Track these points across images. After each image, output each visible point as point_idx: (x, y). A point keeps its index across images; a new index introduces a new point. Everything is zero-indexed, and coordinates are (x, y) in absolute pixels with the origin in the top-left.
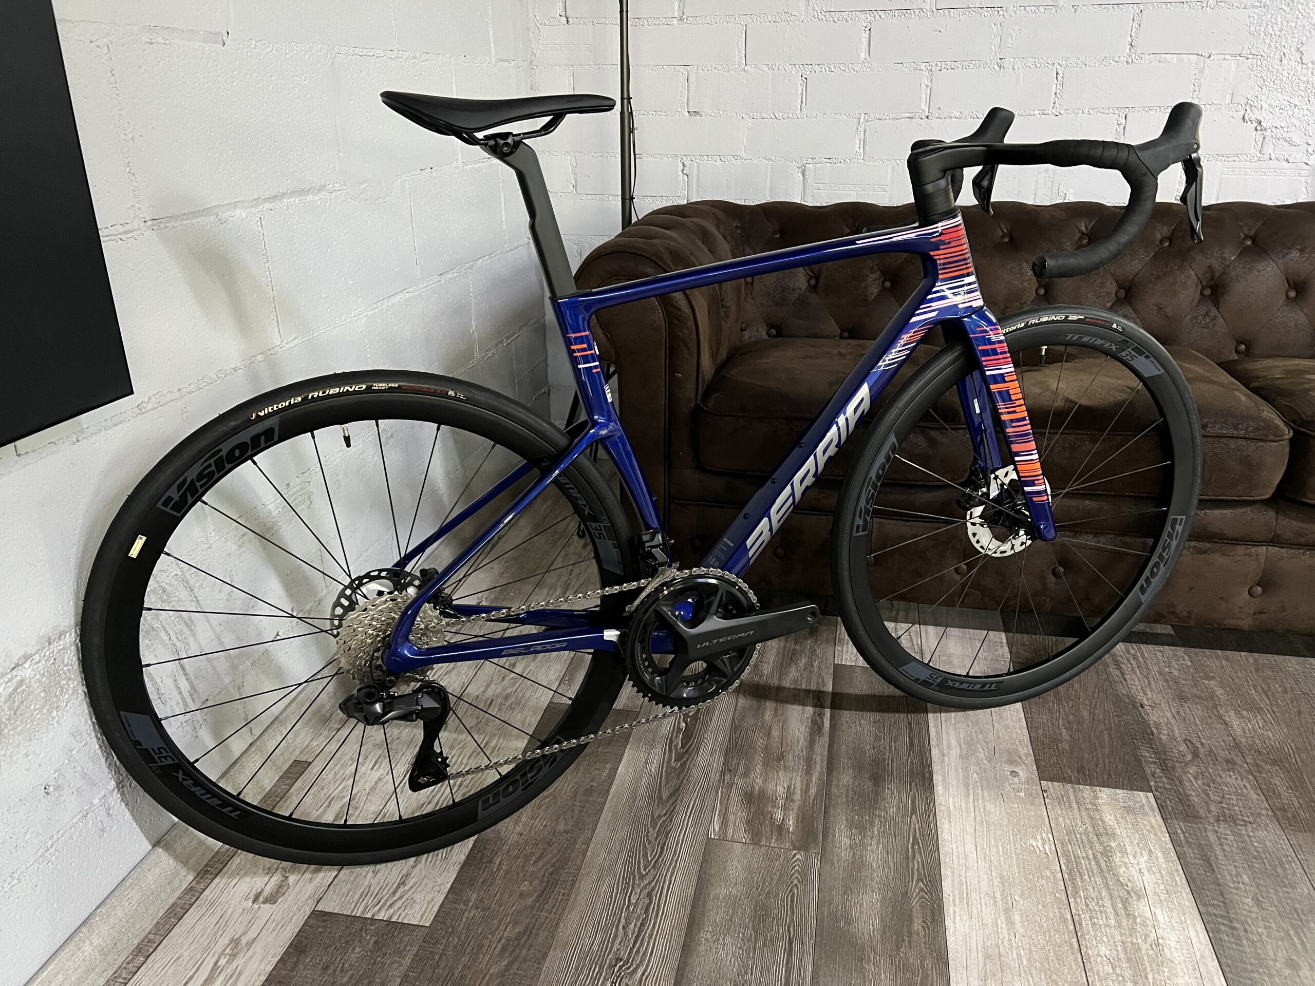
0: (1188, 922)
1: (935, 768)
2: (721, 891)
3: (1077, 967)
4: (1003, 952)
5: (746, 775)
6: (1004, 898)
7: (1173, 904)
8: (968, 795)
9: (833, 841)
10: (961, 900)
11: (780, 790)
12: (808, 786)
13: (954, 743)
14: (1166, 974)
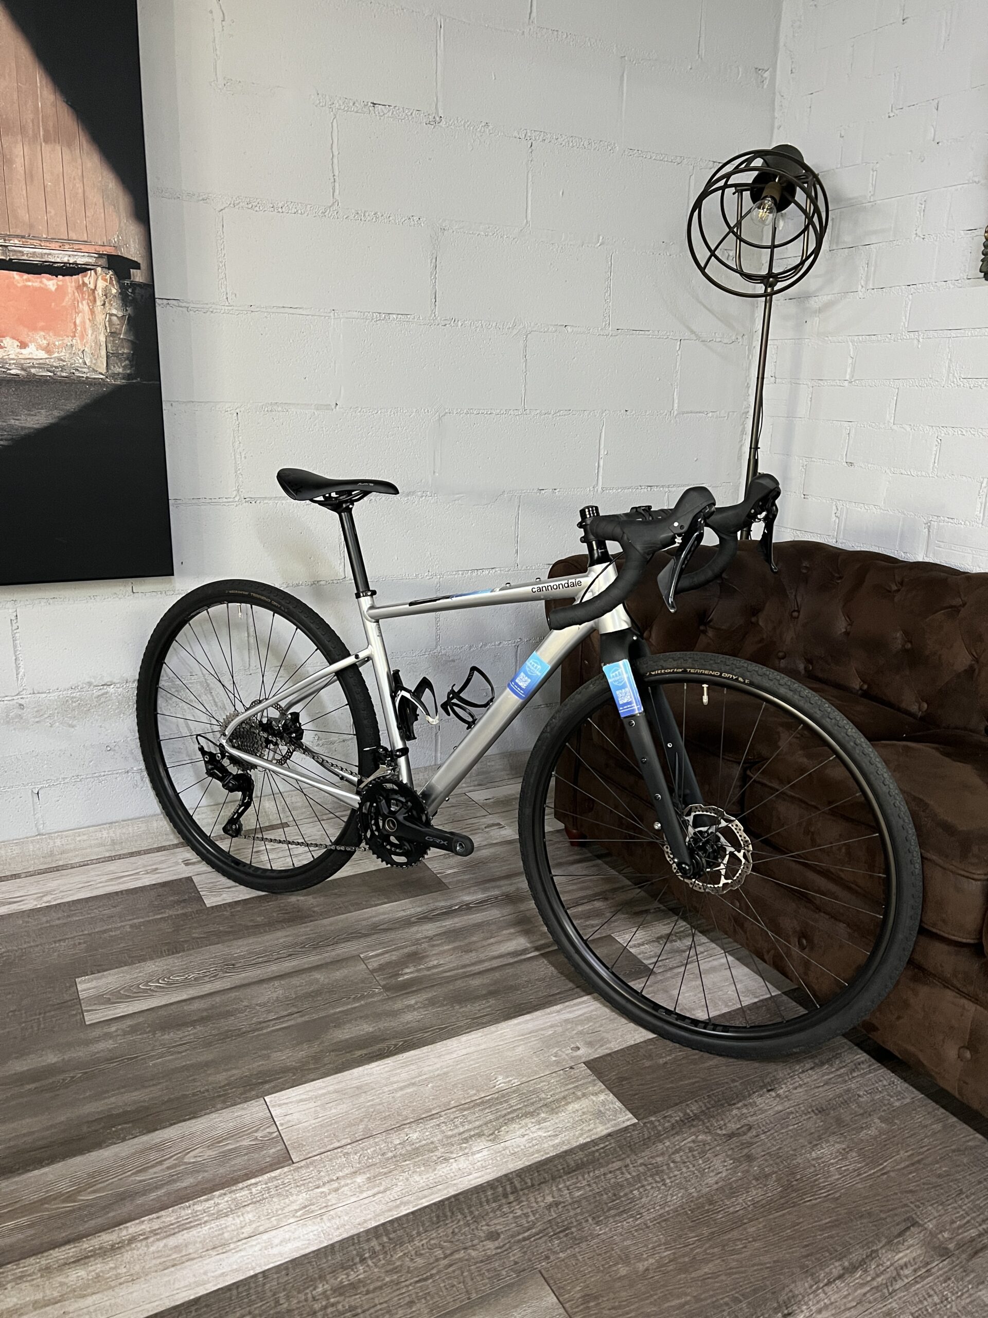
0: (488, 1171)
1: (538, 1013)
2: (317, 975)
3: (386, 1126)
4: (369, 1093)
5: (434, 946)
6: (426, 1079)
7: (501, 1159)
8: (522, 1035)
9: (406, 998)
10: (403, 1063)
11: (435, 963)
12: (452, 970)
13: (580, 1012)
14: (418, 1170)
